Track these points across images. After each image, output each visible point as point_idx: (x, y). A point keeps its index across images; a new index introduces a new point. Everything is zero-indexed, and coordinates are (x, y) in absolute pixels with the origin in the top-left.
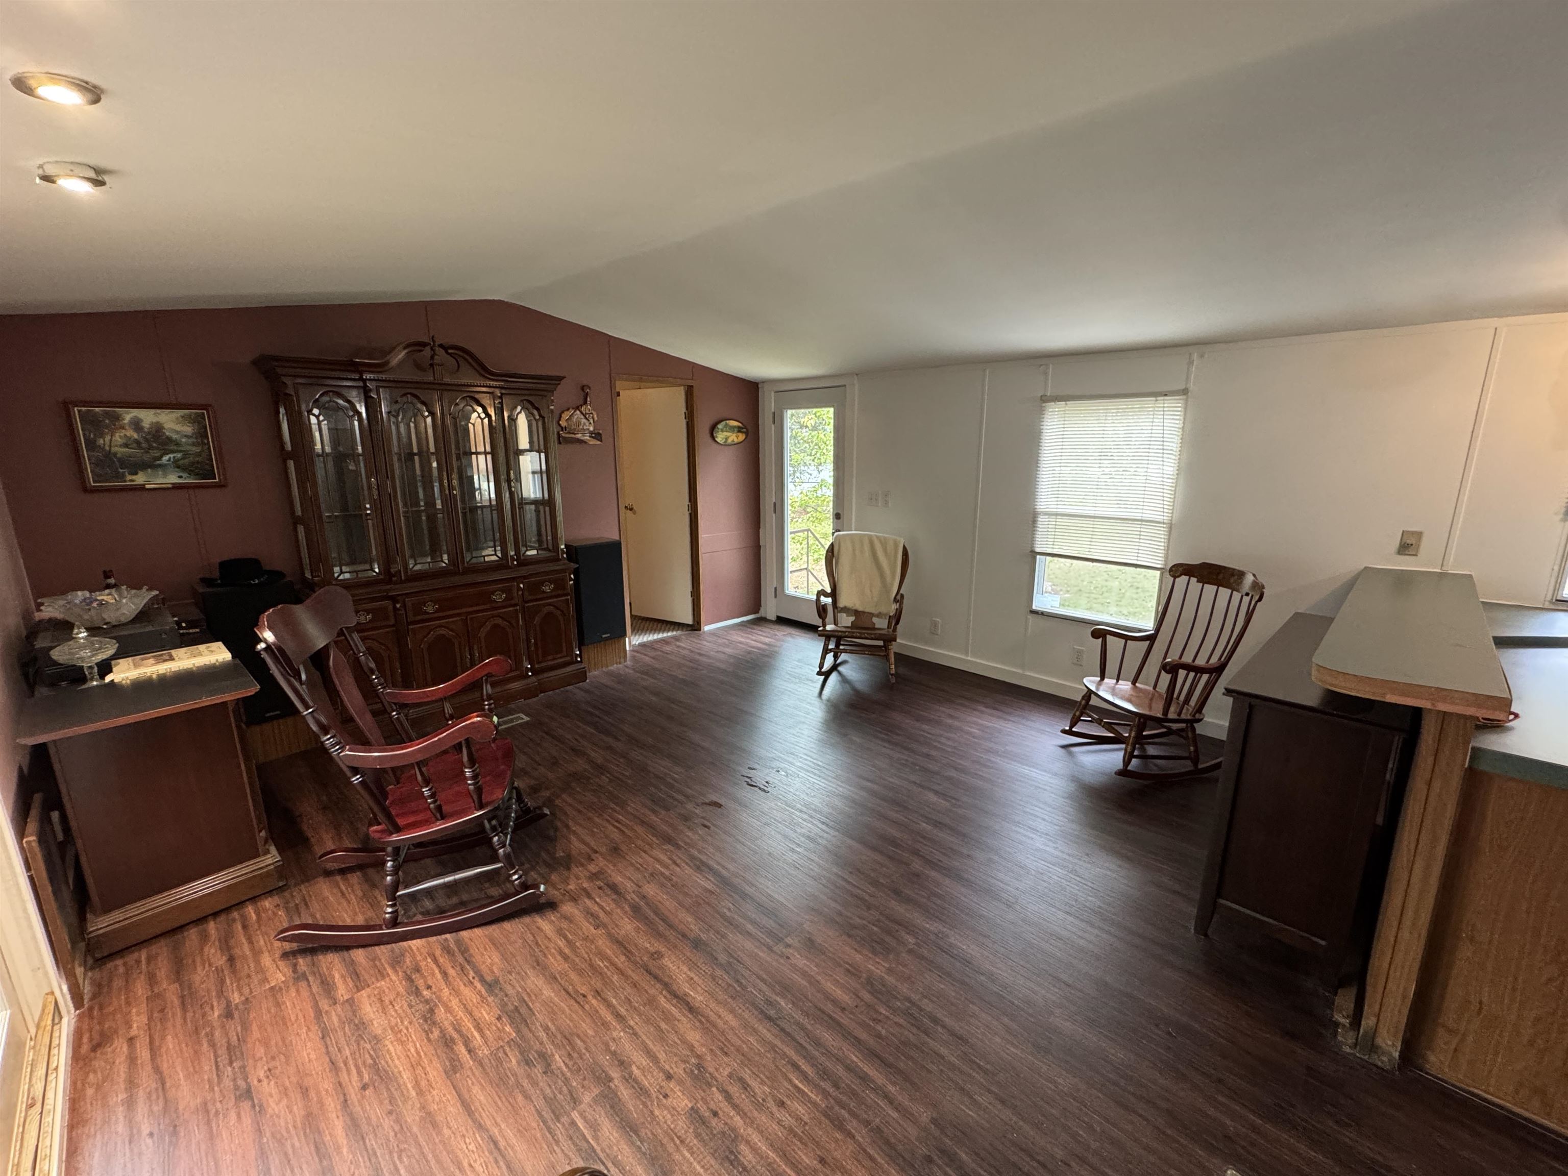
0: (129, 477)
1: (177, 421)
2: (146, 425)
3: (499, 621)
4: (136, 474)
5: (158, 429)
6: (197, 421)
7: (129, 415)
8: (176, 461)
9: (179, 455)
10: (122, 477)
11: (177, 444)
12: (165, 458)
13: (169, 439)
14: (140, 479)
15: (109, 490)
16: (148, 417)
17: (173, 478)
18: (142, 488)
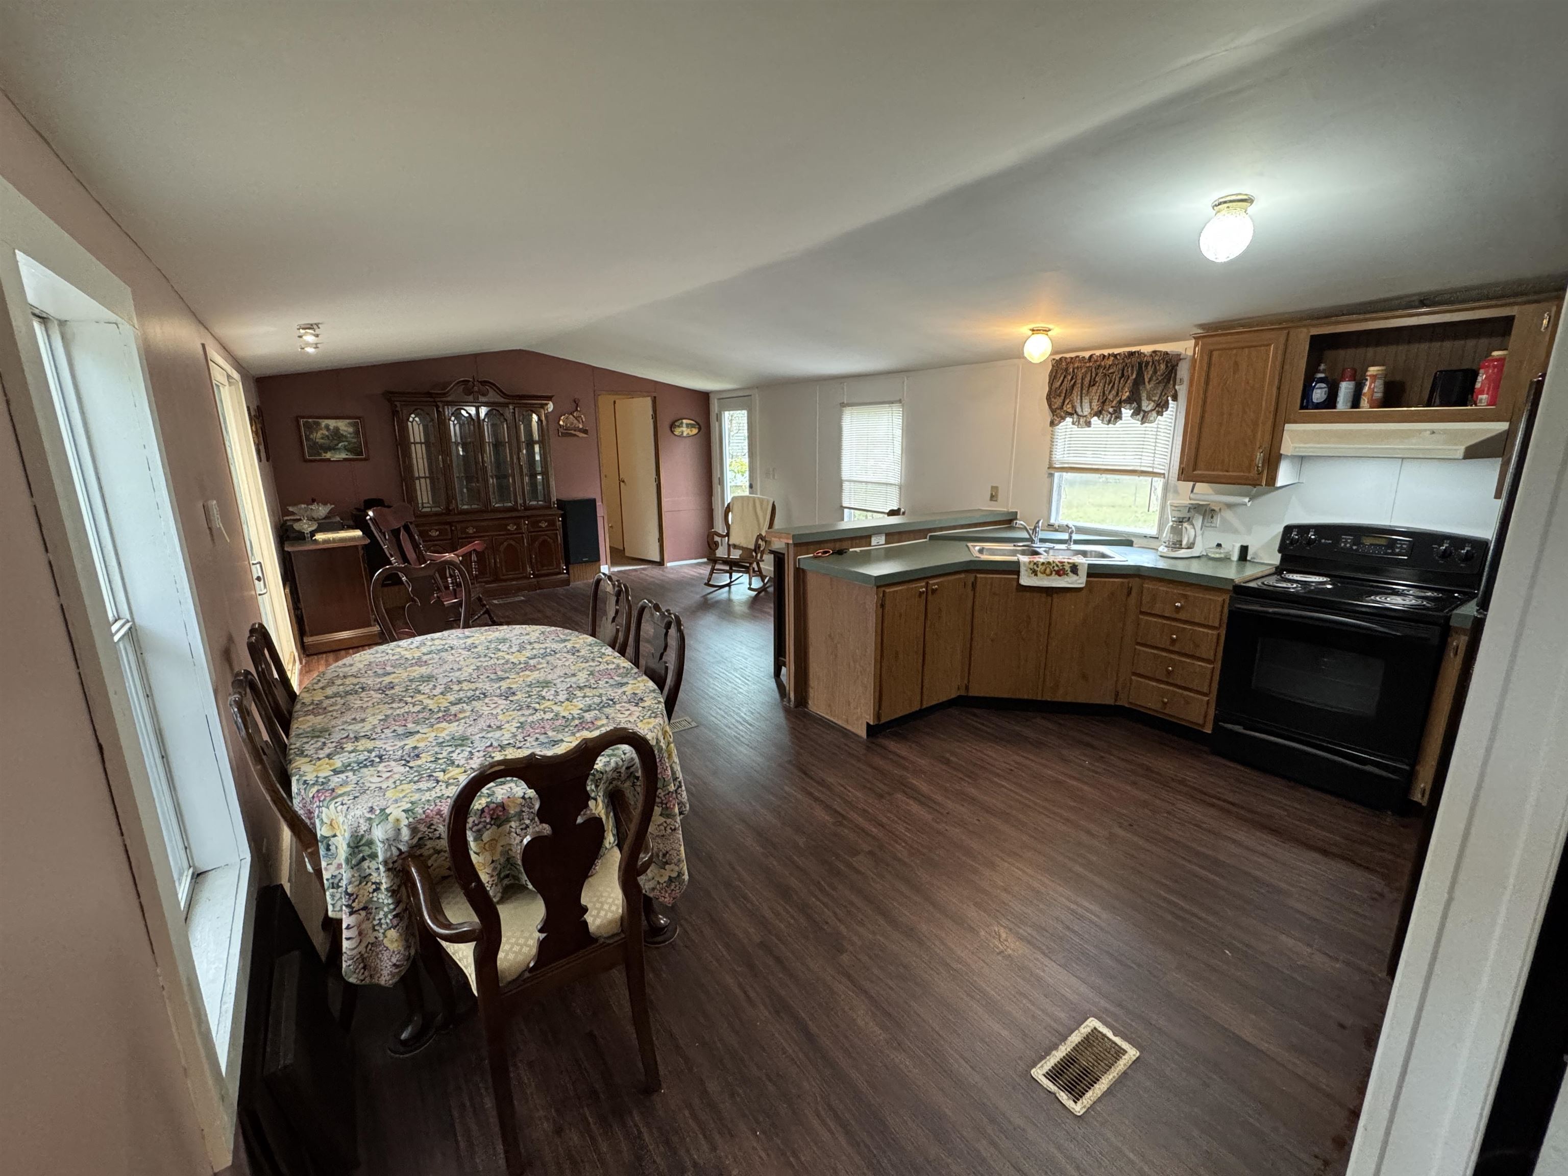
0: (324, 454)
1: (346, 426)
2: (331, 428)
3: (513, 543)
4: (326, 453)
5: (337, 429)
6: (355, 425)
7: (324, 422)
8: (345, 446)
9: (346, 443)
10: (320, 455)
11: (346, 437)
12: (340, 445)
13: (342, 435)
14: (328, 455)
15: (315, 461)
16: (332, 423)
17: (343, 455)
18: (329, 460)
